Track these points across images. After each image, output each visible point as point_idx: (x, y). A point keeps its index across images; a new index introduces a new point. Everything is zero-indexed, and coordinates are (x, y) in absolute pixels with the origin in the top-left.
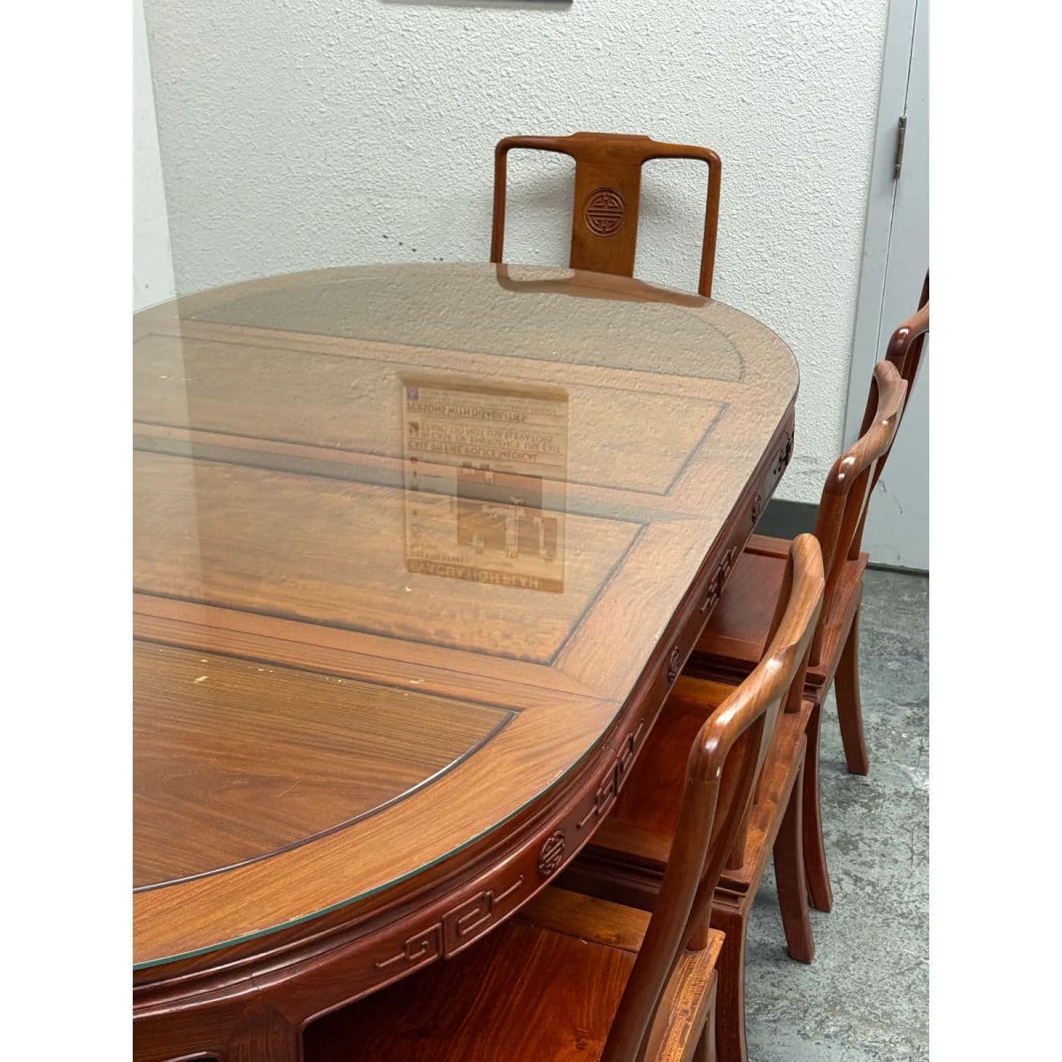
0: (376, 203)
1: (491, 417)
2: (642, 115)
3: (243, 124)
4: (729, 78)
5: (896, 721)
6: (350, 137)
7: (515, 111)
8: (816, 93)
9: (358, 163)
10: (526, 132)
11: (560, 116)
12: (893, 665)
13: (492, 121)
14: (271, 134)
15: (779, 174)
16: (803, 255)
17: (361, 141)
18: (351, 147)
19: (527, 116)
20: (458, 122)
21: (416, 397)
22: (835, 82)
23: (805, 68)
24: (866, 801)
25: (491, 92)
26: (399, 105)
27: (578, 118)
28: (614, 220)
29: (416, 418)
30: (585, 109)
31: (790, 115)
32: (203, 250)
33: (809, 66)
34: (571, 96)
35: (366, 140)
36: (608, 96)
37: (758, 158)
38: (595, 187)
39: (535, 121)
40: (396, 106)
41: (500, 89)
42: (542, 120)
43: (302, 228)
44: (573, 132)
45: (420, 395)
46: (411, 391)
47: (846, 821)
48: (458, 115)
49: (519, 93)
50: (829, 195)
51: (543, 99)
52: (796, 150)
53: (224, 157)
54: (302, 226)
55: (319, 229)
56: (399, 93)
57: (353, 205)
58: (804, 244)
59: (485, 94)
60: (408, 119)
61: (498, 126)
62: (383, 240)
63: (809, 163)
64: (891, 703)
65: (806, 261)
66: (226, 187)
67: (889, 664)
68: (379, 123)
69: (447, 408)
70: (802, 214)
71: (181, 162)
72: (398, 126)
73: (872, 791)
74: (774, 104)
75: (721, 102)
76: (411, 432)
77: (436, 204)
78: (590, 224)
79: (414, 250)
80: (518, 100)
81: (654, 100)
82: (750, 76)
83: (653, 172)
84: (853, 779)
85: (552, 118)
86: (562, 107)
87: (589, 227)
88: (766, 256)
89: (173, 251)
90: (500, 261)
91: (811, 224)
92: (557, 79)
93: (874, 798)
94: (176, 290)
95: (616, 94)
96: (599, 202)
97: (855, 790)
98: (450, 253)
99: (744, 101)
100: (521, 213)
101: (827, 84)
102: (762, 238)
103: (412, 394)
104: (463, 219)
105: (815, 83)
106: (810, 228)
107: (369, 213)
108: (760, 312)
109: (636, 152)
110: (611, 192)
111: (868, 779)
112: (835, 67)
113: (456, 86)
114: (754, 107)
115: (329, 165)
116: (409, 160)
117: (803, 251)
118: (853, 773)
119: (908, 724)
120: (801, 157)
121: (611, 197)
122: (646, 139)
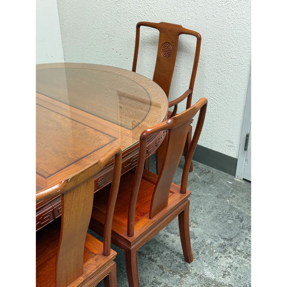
0: (110, 38)
1: (140, 109)
2: (183, 18)
3: (77, 10)
4: (209, 7)
5: (216, 244)
6: (103, 16)
7: (147, 13)
8: (237, 15)
9: (105, 25)
11: (159, 16)
12: (230, 222)
13: (140, 15)
14: (84, 14)
15: (224, 43)
16: (231, 73)
17: (106, 18)
18: (104, 20)
19: (150, 15)
20: (131, 15)
21: (121, 99)
22: (243, 12)
23: (234, 6)
24: (183, 274)
25: (140, 6)
26: (116, 8)
27: (164, 17)
28: (169, 53)
29: (121, 105)
30: (166, 14)
31: (228, 23)
32: (70, 47)
33: (235, 6)
34: (162, 9)
35: (107, 18)
36: (173, 10)
37: (218, 37)
38: (165, 41)
39: (152, 17)
40: (115, 8)
41: (142, 5)
42: (154, 16)
43: (92, 44)
45: (122, 99)
46: (120, 97)
47: (171, 280)
48: (131, 13)
49: (148, 7)
50: (240, 53)
51: (154, 9)
52: (230, 35)
53: (73, 19)
54: (92, 43)
55: (96, 44)
56: (116, 4)
57: (105, 38)
58: (231, 69)
59: (138, 6)
60: (118, 12)
61: (142, 17)
62: (112, 50)
63: (234, 41)
64: (219, 237)
65: (232, 75)
66: (74, 29)
67: (229, 221)
68: (111, 13)
69: (129, 104)
70: (231, 58)
71: (63, 20)
72: (115, 14)
73: (188, 270)
74: (223, 18)
75: (207, 16)
76: (120, 109)
77: (126, 41)
78: (162, 54)
79: (120, 54)
80: (147, 9)
81: (186, 13)
82: (216, 8)
83: (183, 38)
84: (185, 263)
85: (157, 16)
86: (160, 13)
88: (219, 71)
89: (63, 46)
91: (234, 62)
92: (158, 3)
93: (186, 273)
94: (64, 57)
95: (175, 10)
96: (165, 47)
97: (182, 268)
98: (129, 57)
99: (214, 16)
100: (148, 47)
101: (241, 13)
102: (218, 65)
103: (120, 98)
104: (133, 46)
105: (237, 12)
106: (234, 64)
107: (109, 41)
108: (217, 90)
110: (169, 43)
111: (189, 265)
112: (244, 7)
113: (130, 3)
114: (217, 19)
115: (98, 25)
116: (118, 26)
117: (231, 71)
118: (186, 262)
119: (219, 246)
120: (232, 38)
121: (169, 45)
122: (180, 26)
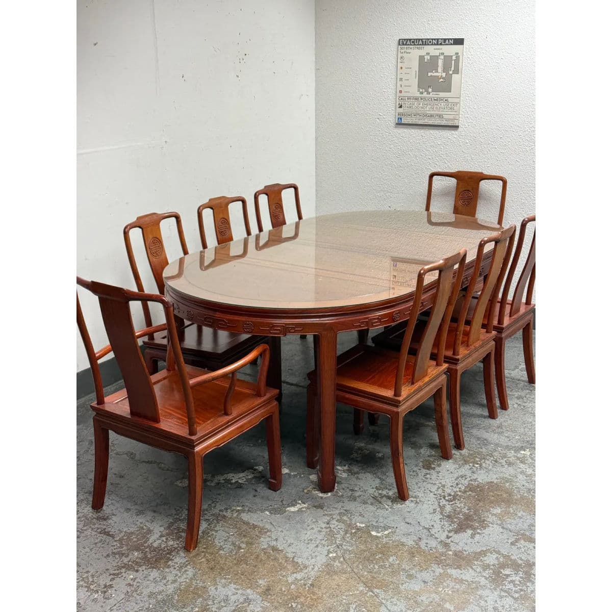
2: (481, 166)
7: (437, 163)
10: (440, 170)
11: (453, 165)
13: (429, 167)
19: (441, 165)
20: (417, 167)
25: (430, 157)
26: (398, 161)
27: (459, 166)
28: (469, 201)
30: (462, 163)
34: (457, 159)
36: (470, 159)
38: (463, 189)
41: (433, 156)
42: (447, 166)
44: (457, 170)
46: (395, 263)
48: (418, 165)
49: (439, 158)
51: (447, 160)
54: (361, 203)
56: (398, 157)
57: (379, 196)
59: (427, 158)
60: (400, 166)
61: (431, 169)
62: (389, 208)
71: (322, 181)
72: (397, 169)
75: (508, 161)
77: (408, 196)
80: (439, 160)
82: (519, 153)
83: (484, 184)
85: (450, 166)
86: (454, 163)
87: (460, 203)
90: (429, 211)
92: (452, 153)
95: (473, 158)
96: (464, 195)
107: (384, 199)
109: (477, 178)
110: (469, 191)
114: (521, 163)
121: (469, 193)
122: (482, 173)
